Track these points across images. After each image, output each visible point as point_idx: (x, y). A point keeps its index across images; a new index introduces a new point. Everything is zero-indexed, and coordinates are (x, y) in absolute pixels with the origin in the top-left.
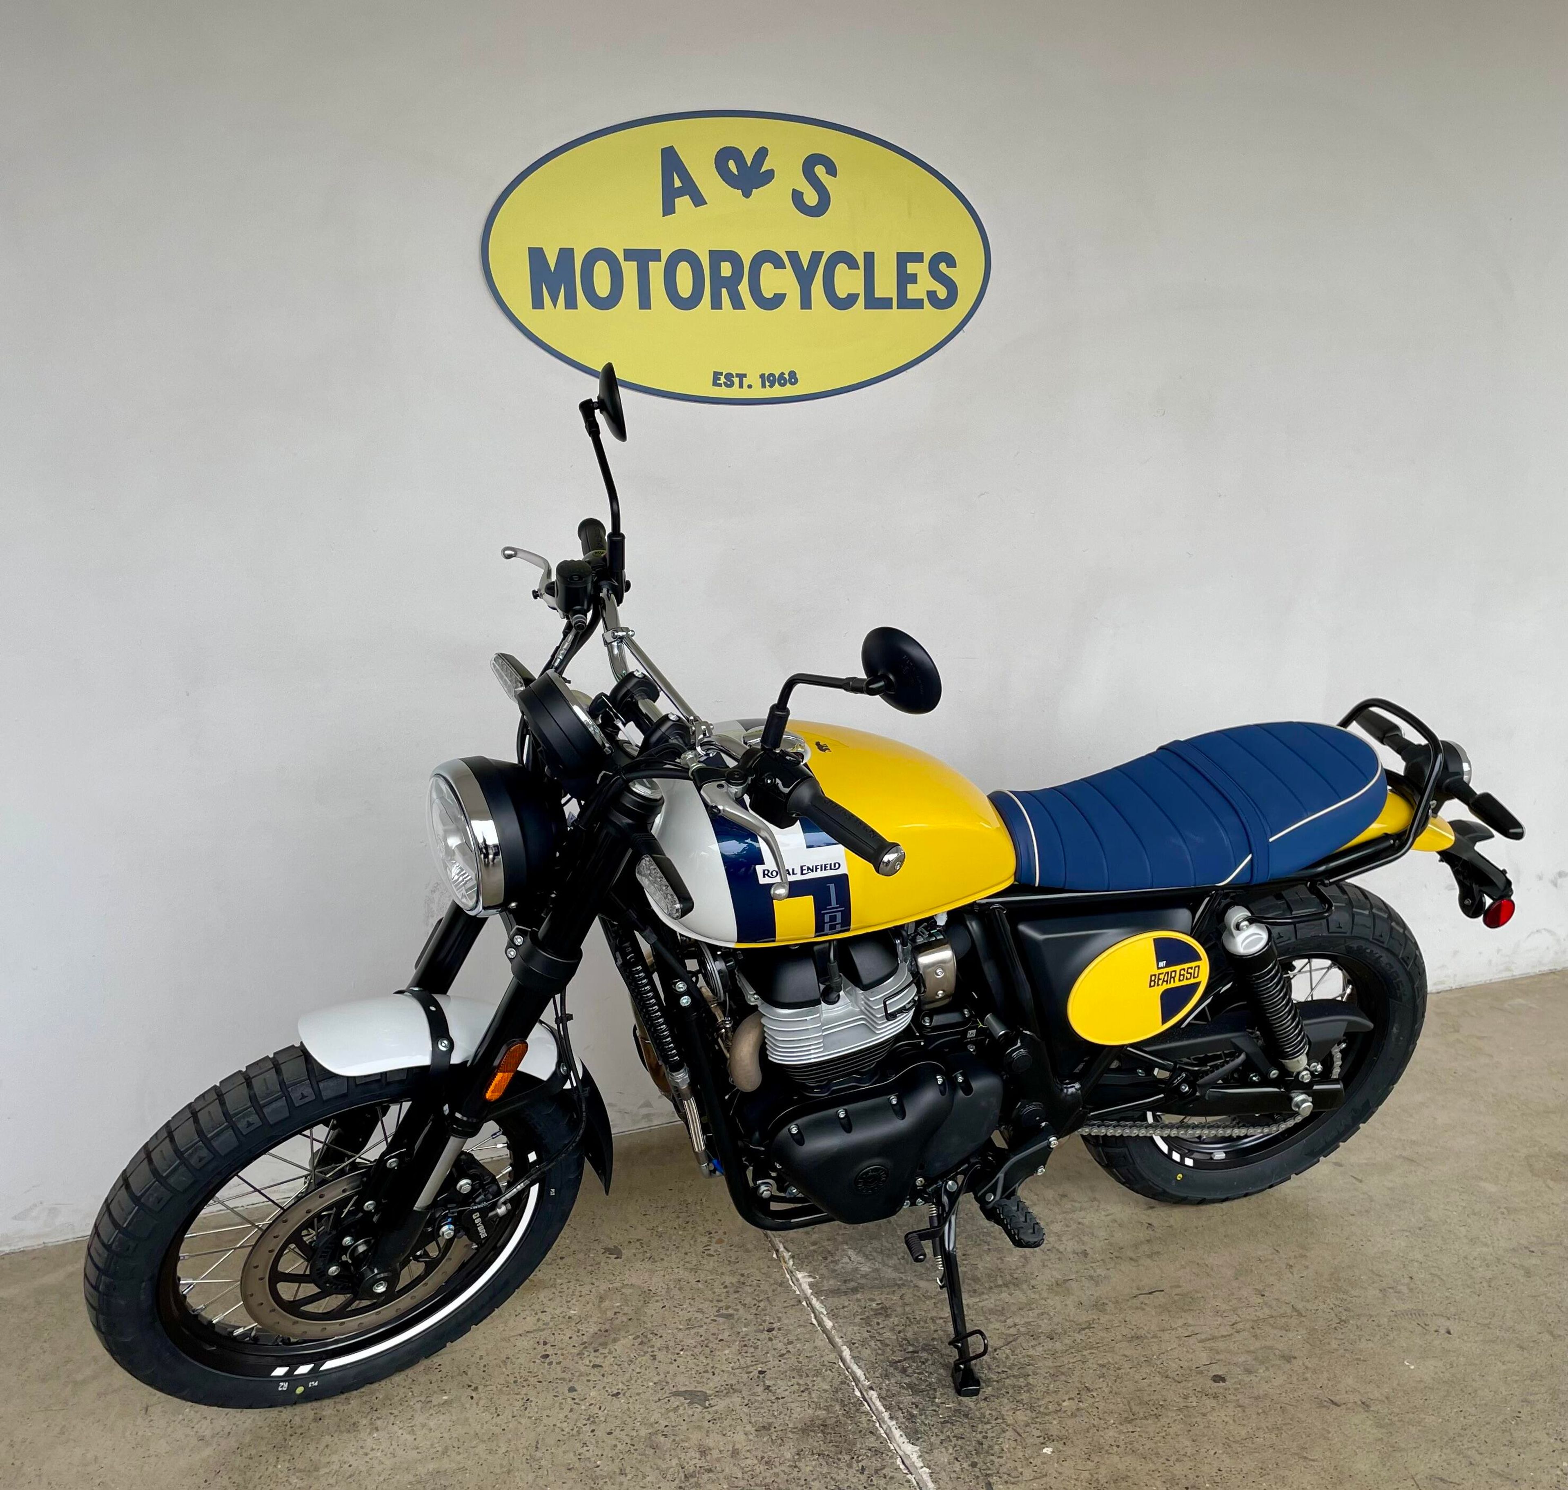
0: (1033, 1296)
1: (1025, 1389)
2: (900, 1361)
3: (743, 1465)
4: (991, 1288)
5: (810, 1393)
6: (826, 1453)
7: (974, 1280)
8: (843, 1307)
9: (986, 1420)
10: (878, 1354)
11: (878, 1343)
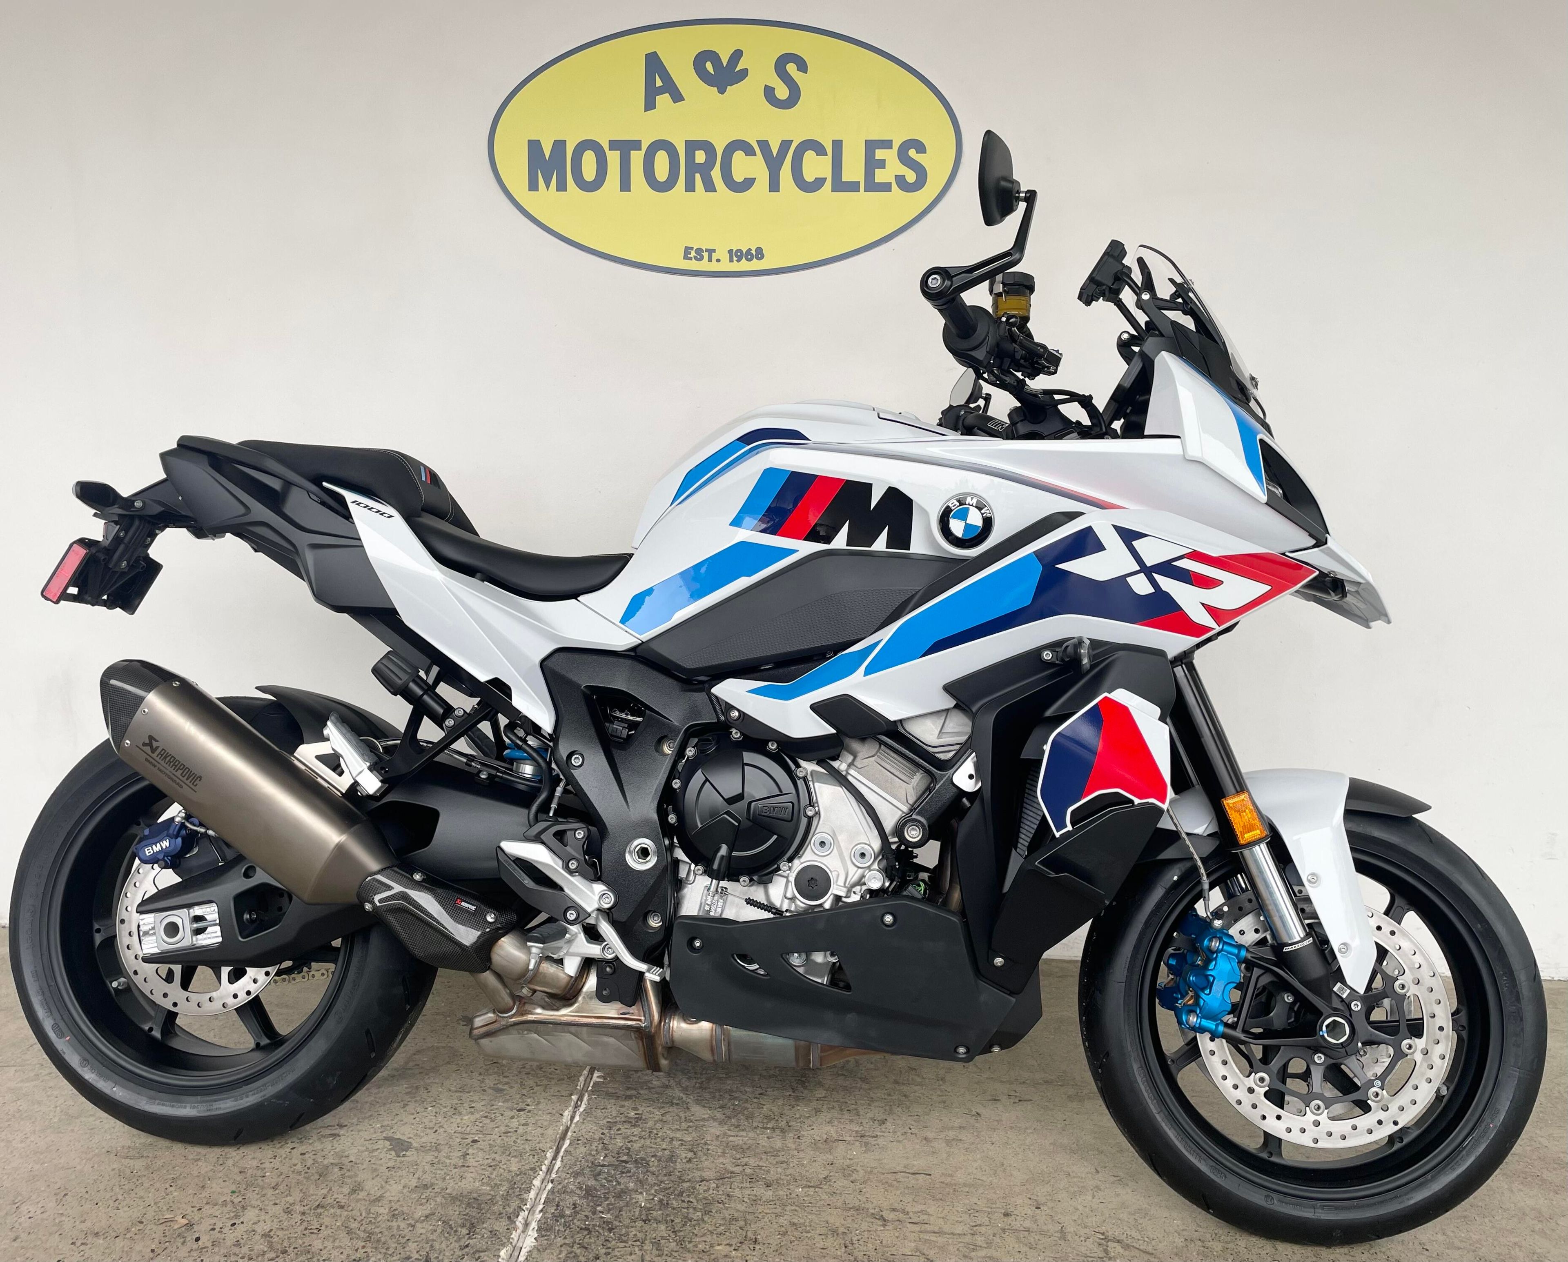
0: (789, 1145)
1: (693, 1223)
2: (603, 1166)
3: (372, 1211)
4: (755, 1128)
5: (494, 1169)
6: (451, 1223)
7: (747, 1118)
8: (603, 1109)
9: (626, 1238)
10: (590, 1154)
11: (600, 1146)
